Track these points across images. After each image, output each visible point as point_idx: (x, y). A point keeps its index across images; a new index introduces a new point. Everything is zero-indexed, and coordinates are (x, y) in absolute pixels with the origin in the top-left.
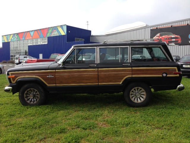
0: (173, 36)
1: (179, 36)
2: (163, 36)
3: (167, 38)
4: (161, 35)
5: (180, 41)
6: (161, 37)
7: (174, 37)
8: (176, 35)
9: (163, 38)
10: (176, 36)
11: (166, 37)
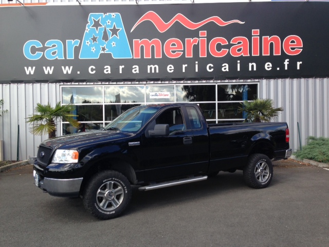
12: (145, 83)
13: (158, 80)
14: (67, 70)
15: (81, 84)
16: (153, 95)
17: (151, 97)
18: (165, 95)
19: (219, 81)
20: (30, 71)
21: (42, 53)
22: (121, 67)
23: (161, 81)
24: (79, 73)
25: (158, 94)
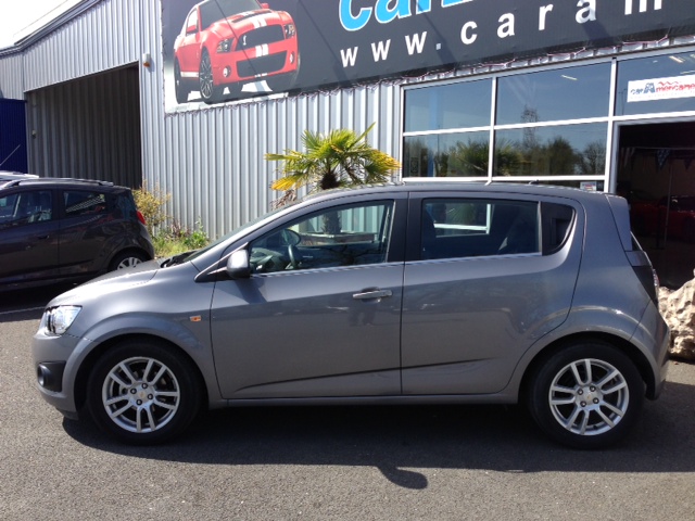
0: (259, 21)
1: (286, 17)
2: (216, 27)
3: (230, 40)
4: (205, 23)
5: (292, 61)
6: (204, 36)
7: (264, 24)
8: (274, 7)
9: (215, 44)
10: (274, 15)
11: (229, 33)
12: (614, 50)
13: (657, 35)
14: (416, 44)
15: (442, 76)
16: (639, 91)
17: (632, 98)
18: (682, 87)
20: (349, 58)
21: (371, 9)
22: (543, 11)
23: (671, 38)
24: (439, 46)
25: (657, 86)
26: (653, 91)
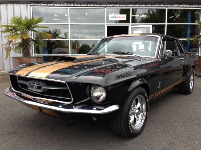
12: (105, 6)
13: (116, 3)
15: (49, 5)
16: (112, 17)
17: (110, 19)
19: (170, 6)
23: (120, 4)
25: (116, 16)
26: (115, 18)
